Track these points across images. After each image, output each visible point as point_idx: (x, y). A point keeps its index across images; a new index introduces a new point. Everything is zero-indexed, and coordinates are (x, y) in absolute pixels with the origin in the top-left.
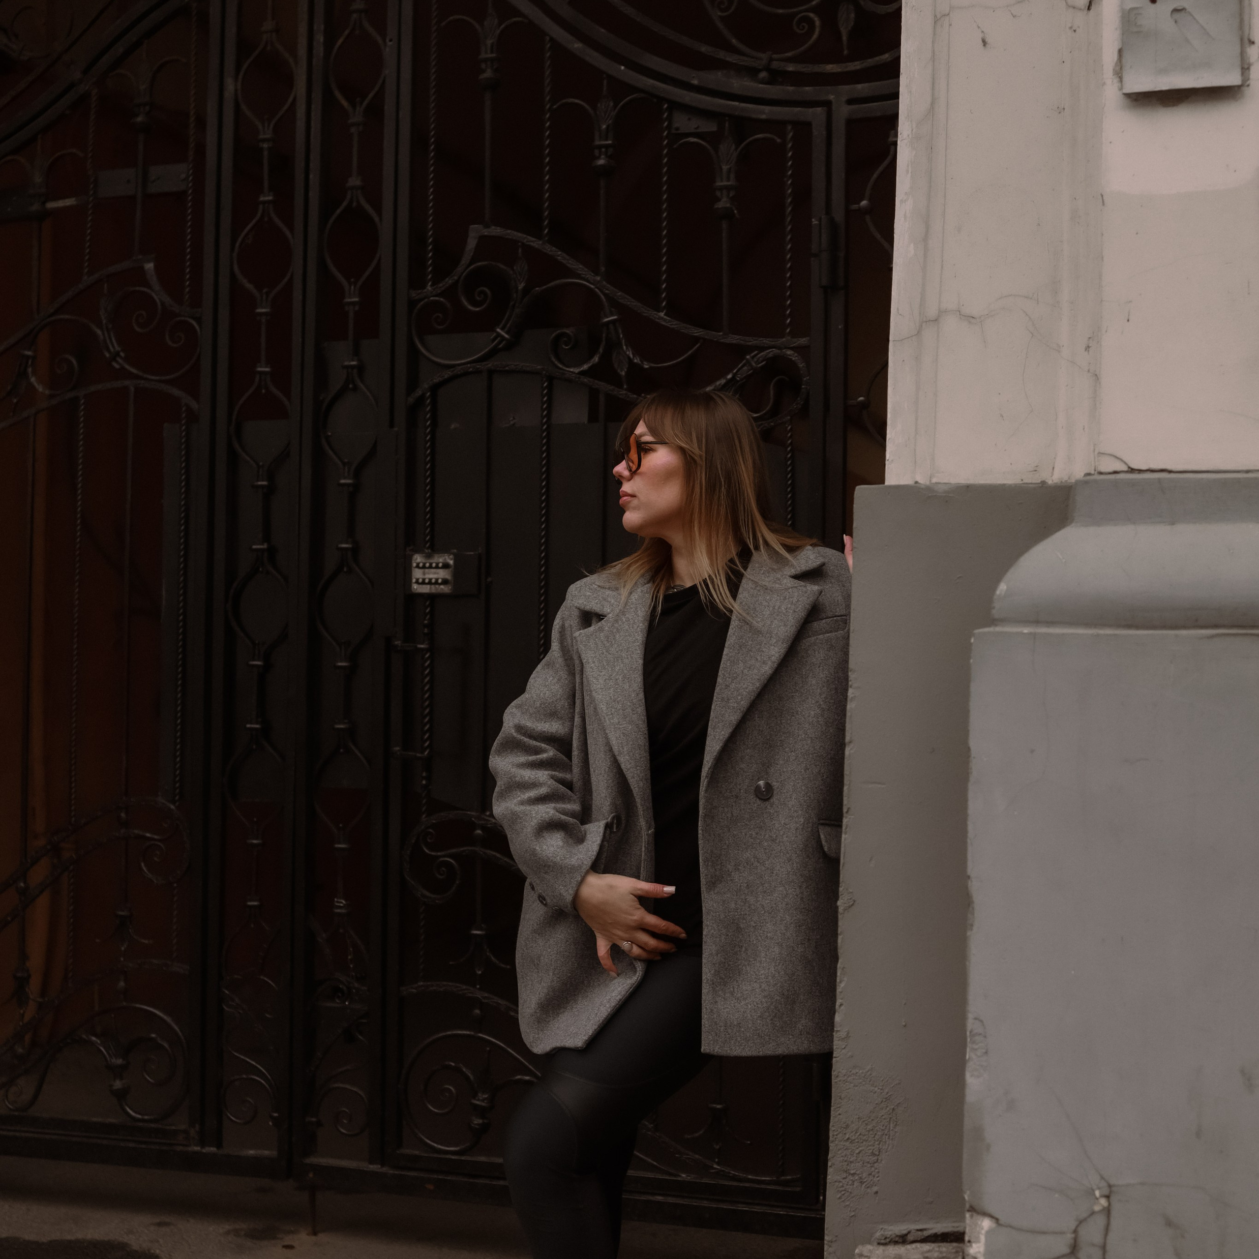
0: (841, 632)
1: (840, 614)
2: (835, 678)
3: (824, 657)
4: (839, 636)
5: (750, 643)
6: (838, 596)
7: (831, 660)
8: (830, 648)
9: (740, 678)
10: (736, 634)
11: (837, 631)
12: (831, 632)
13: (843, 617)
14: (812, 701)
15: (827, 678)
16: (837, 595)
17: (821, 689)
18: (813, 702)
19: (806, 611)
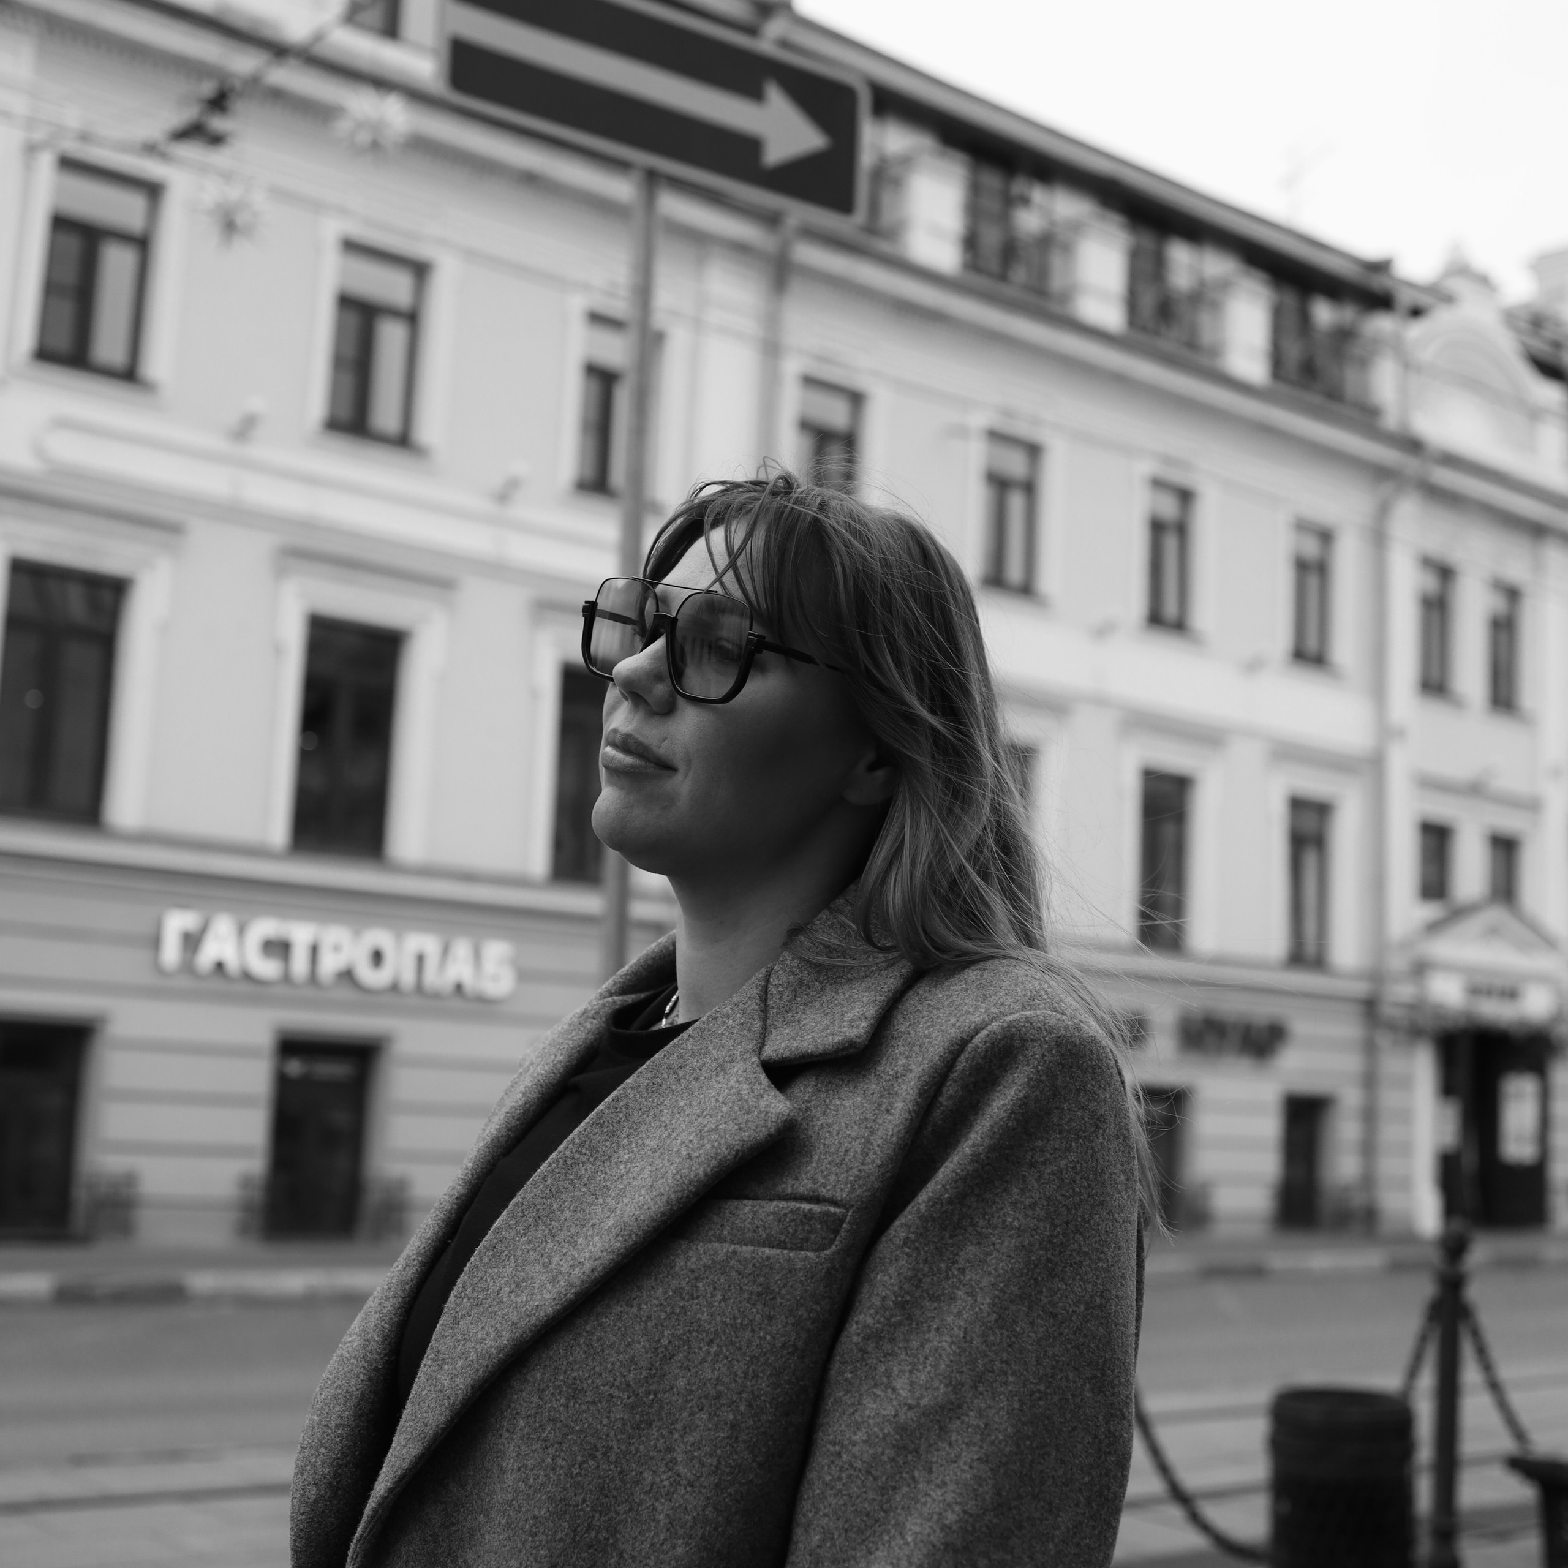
0: (811, 1254)
1: (829, 1195)
2: (740, 1393)
3: (735, 1318)
4: (799, 1265)
5: (567, 1213)
6: (855, 1139)
7: (748, 1334)
8: (759, 1294)
9: (487, 1306)
10: (549, 1182)
11: (802, 1249)
12: (781, 1245)
13: (832, 1209)
14: (657, 1439)
15: (719, 1388)
16: (854, 1134)
17: (692, 1414)
18: (661, 1444)
19: (714, 1163)
